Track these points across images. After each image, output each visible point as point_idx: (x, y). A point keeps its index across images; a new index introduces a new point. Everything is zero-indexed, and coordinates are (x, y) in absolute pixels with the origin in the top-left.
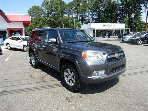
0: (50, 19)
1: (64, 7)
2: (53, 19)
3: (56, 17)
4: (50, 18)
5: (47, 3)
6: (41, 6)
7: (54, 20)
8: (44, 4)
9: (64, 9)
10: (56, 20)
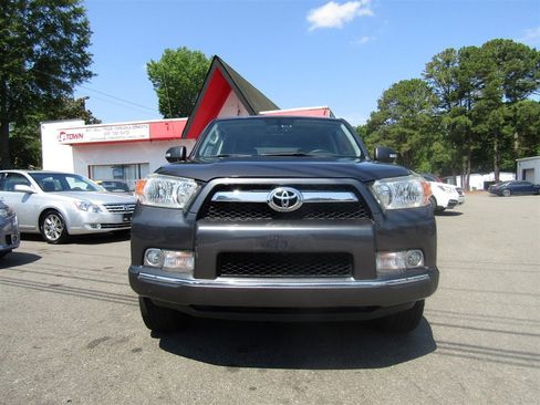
0: (453, 121)
1: (522, 63)
2: (463, 119)
3: (479, 111)
4: (454, 116)
5: (448, 62)
6: (422, 78)
7: (470, 122)
8: (435, 68)
9: (519, 74)
10: (477, 122)
